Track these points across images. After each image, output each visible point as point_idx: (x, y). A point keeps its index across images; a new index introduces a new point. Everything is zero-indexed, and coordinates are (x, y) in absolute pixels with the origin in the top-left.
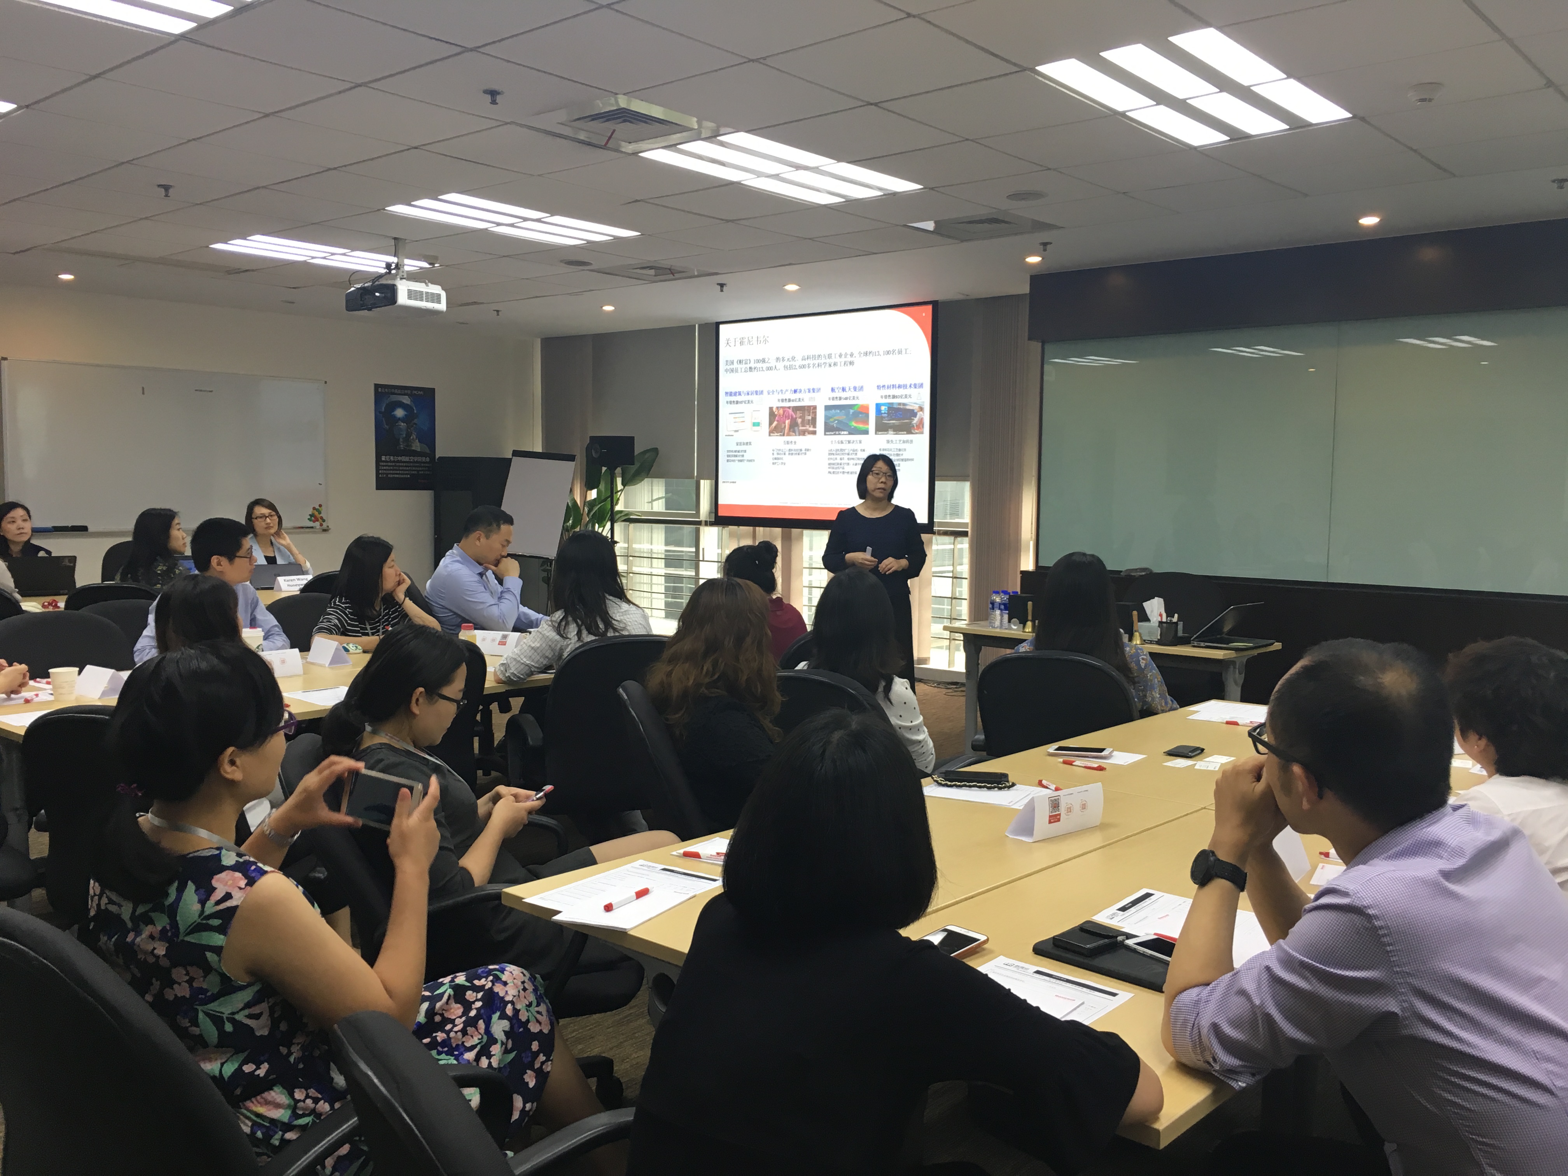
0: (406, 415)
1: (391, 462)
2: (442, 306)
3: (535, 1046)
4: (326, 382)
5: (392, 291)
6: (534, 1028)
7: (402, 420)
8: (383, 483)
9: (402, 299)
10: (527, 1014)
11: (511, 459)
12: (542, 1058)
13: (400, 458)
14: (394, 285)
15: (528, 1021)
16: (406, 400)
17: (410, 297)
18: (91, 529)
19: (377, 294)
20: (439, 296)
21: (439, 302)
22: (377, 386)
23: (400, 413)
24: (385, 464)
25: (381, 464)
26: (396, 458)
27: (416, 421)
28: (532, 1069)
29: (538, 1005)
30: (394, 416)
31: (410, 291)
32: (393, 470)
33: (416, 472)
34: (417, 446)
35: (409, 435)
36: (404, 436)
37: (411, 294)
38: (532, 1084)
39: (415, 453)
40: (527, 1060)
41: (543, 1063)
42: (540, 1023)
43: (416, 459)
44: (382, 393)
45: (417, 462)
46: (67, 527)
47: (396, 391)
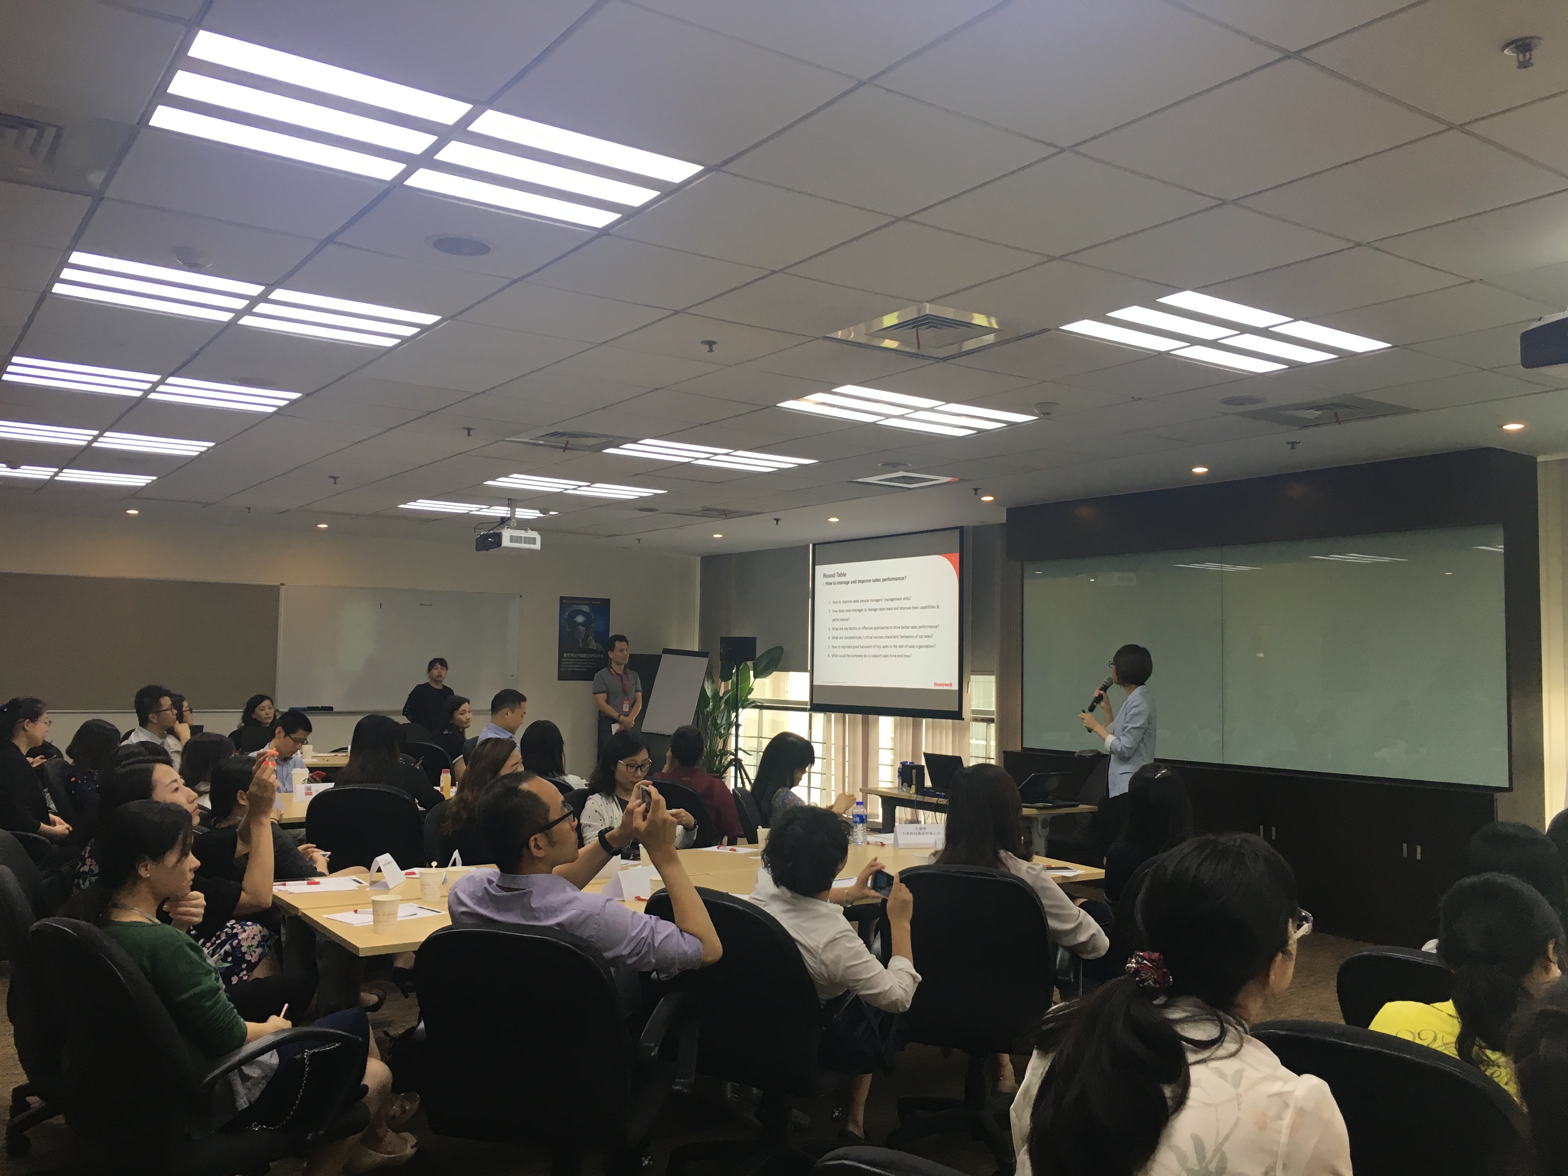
0: (585, 621)
1: (571, 658)
2: (537, 546)
3: (244, 966)
4: (521, 596)
5: (499, 537)
6: (247, 957)
7: (582, 624)
8: (563, 676)
9: (506, 542)
10: (246, 949)
11: (661, 656)
12: (245, 972)
13: (578, 655)
14: (501, 533)
15: (246, 953)
16: (586, 609)
17: (511, 541)
18: (334, 710)
19: (490, 539)
20: (534, 539)
21: (534, 543)
22: (562, 598)
23: (580, 619)
24: (566, 660)
25: (562, 659)
26: (576, 655)
27: (593, 625)
28: (238, 976)
29: (257, 947)
30: (576, 622)
31: (511, 537)
32: (572, 664)
33: (592, 666)
34: (593, 645)
35: (587, 636)
36: (583, 637)
37: (513, 539)
38: (234, 983)
39: (592, 651)
40: (237, 971)
41: (244, 975)
42: (252, 956)
43: (592, 656)
44: (567, 604)
45: (593, 658)
46: (318, 707)
47: (578, 602)
